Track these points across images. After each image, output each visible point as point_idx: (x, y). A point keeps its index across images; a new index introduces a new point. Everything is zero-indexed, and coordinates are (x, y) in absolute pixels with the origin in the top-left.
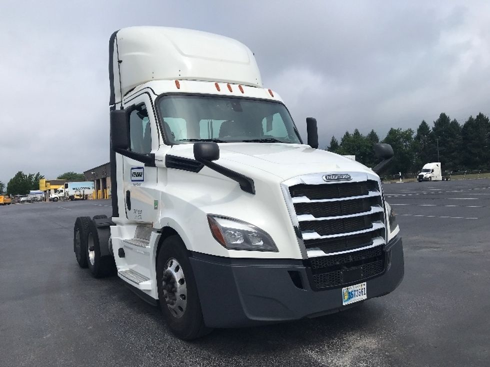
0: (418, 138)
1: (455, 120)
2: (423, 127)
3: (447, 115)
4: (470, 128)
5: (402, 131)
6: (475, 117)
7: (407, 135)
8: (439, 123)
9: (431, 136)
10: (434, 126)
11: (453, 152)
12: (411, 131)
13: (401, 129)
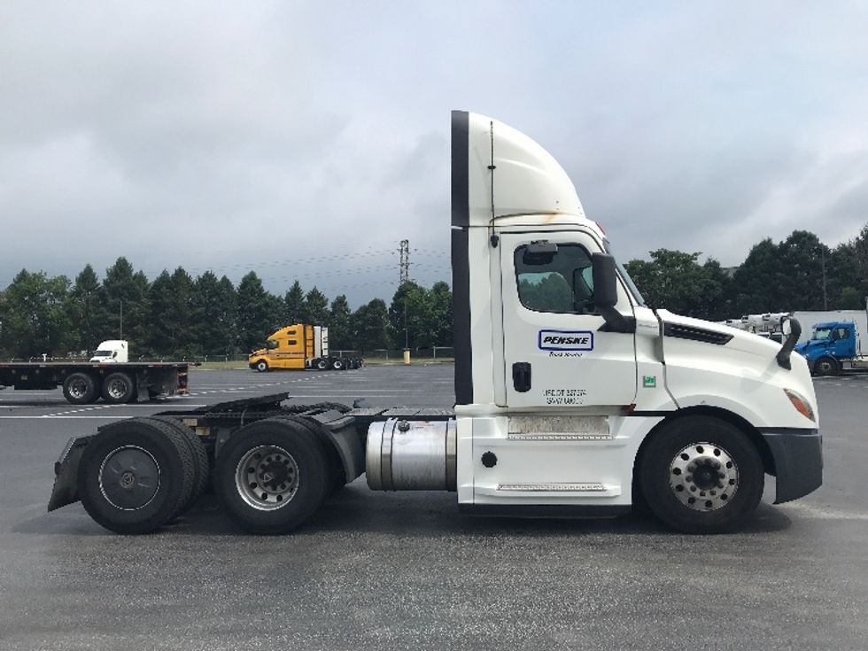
0: (77, 293)
1: (141, 272)
2: (87, 276)
3: (129, 261)
4: (164, 289)
5: (49, 277)
6: (171, 273)
7: (58, 286)
8: (116, 272)
9: (102, 294)
10: (106, 277)
11: (135, 325)
12: (64, 280)
13: (45, 274)
